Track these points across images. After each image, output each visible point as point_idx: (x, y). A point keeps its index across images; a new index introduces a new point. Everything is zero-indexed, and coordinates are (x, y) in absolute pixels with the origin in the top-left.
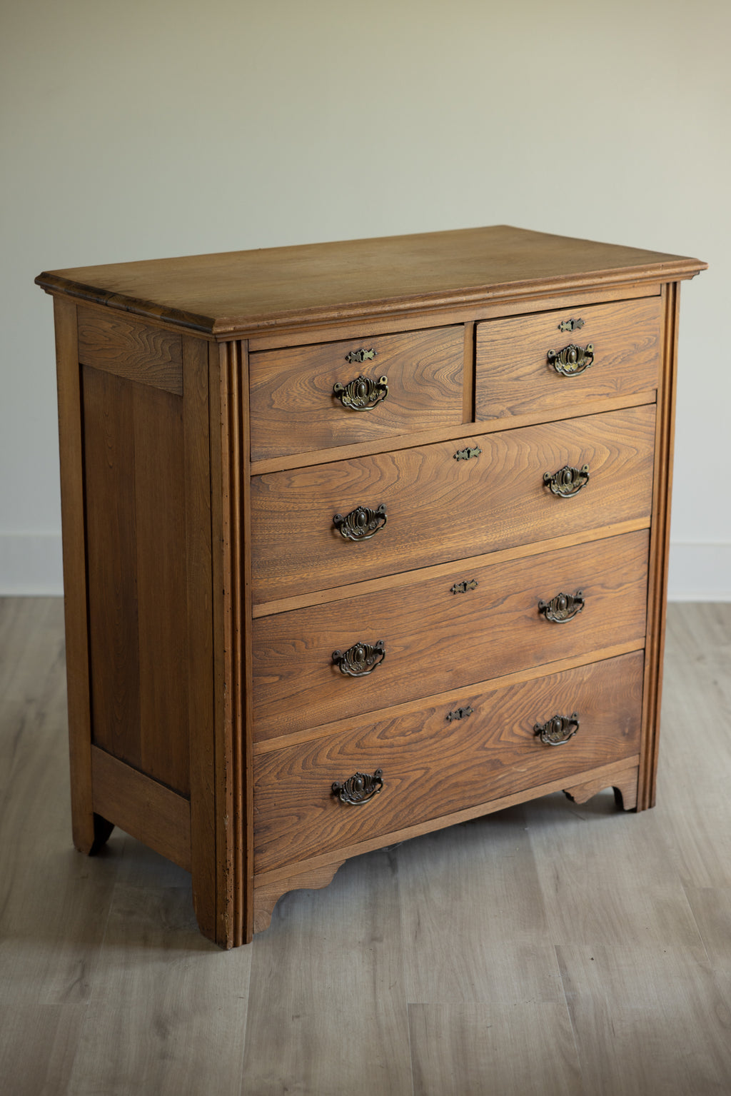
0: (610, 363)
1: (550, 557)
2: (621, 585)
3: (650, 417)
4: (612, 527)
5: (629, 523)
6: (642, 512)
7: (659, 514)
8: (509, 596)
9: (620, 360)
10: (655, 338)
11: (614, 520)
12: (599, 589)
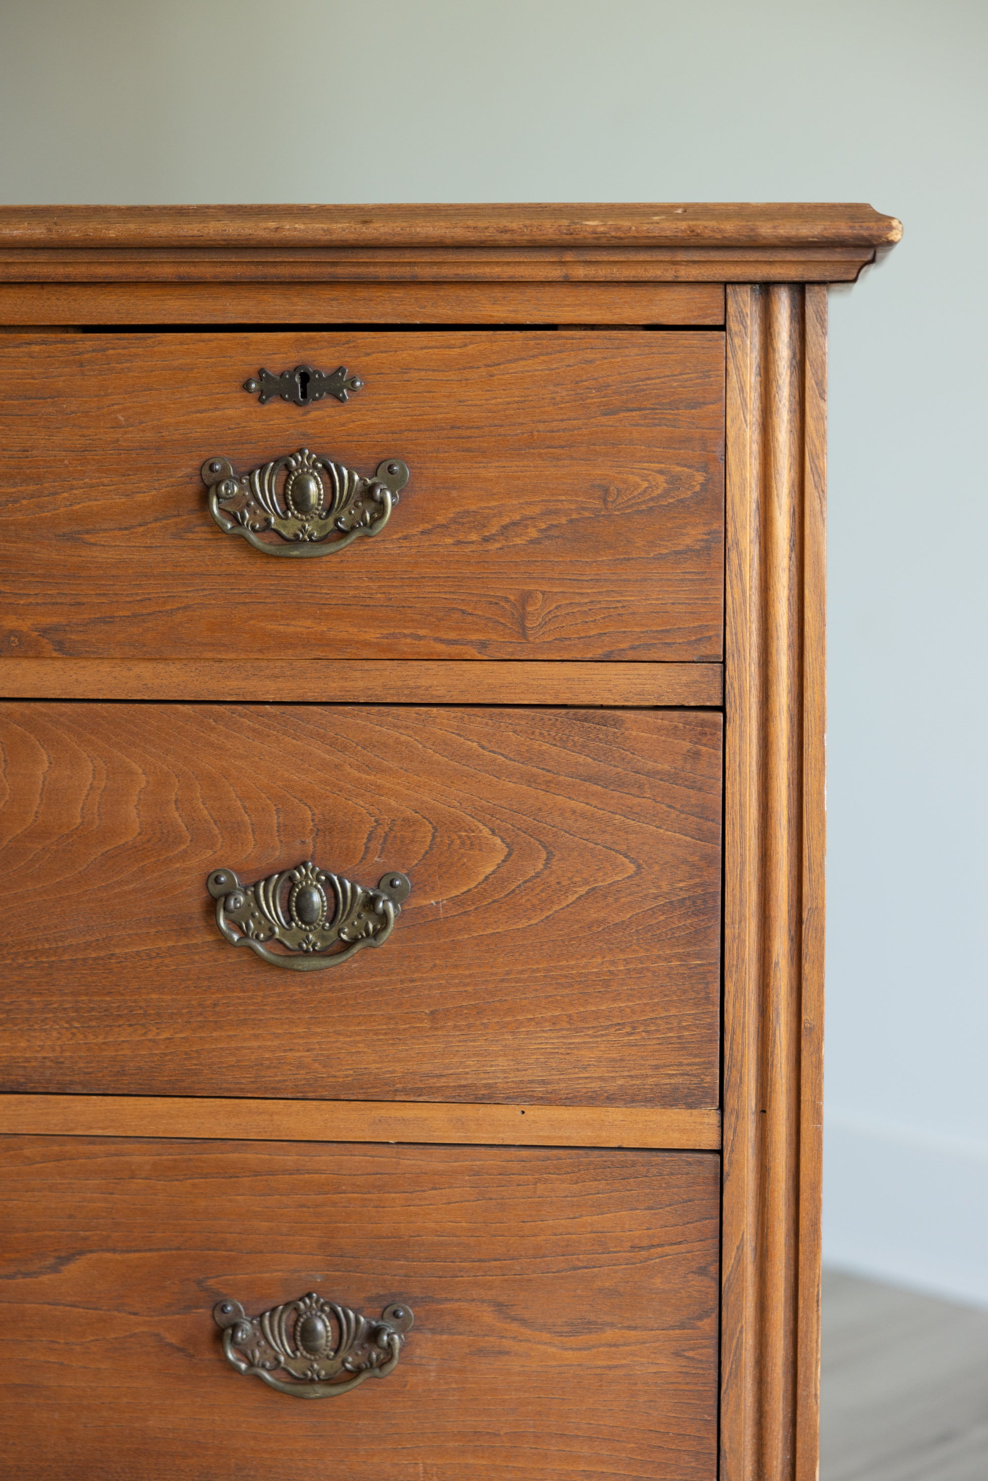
0: (486, 540)
1: (251, 1157)
2: (590, 1326)
3: (696, 755)
4: (535, 1112)
5: (615, 1114)
6: (676, 1089)
7: (763, 1111)
8: (81, 1253)
9: (533, 533)
10: (700, 477)
11: (540, 1089)
12: (488, 1317)
